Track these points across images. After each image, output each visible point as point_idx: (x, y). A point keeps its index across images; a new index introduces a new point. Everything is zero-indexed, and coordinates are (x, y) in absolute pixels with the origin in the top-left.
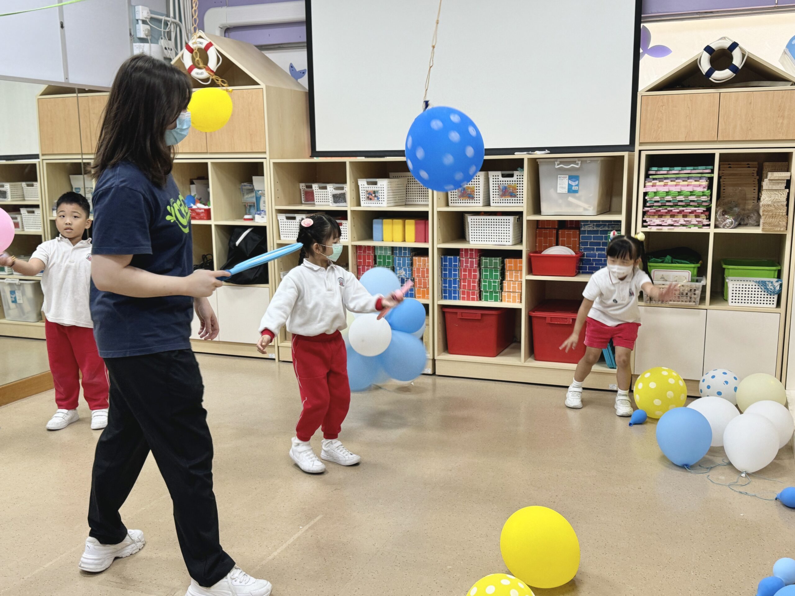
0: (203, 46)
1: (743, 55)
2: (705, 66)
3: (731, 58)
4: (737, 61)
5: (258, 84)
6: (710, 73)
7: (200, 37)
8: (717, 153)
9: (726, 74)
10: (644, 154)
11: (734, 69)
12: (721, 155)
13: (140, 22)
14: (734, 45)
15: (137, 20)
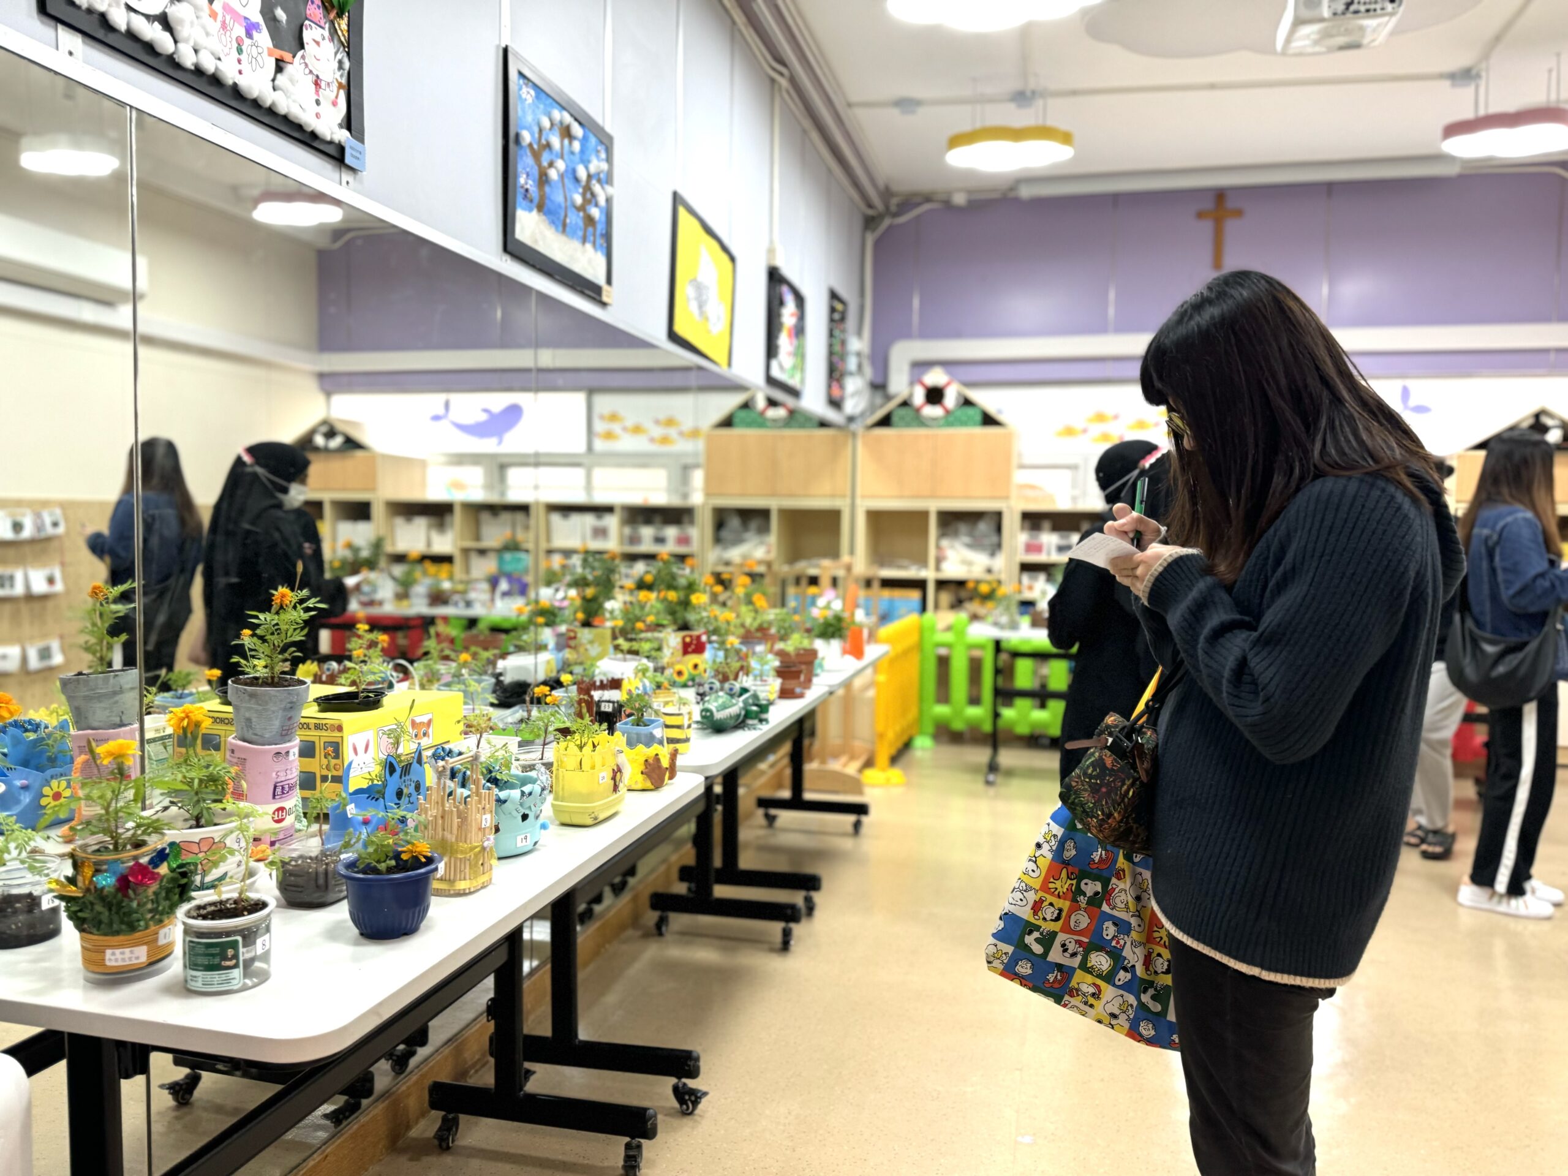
0: (942, 384)
5: (1006, 428)
7: (936, 375)
13: (853, 355)
15: (851, 352)
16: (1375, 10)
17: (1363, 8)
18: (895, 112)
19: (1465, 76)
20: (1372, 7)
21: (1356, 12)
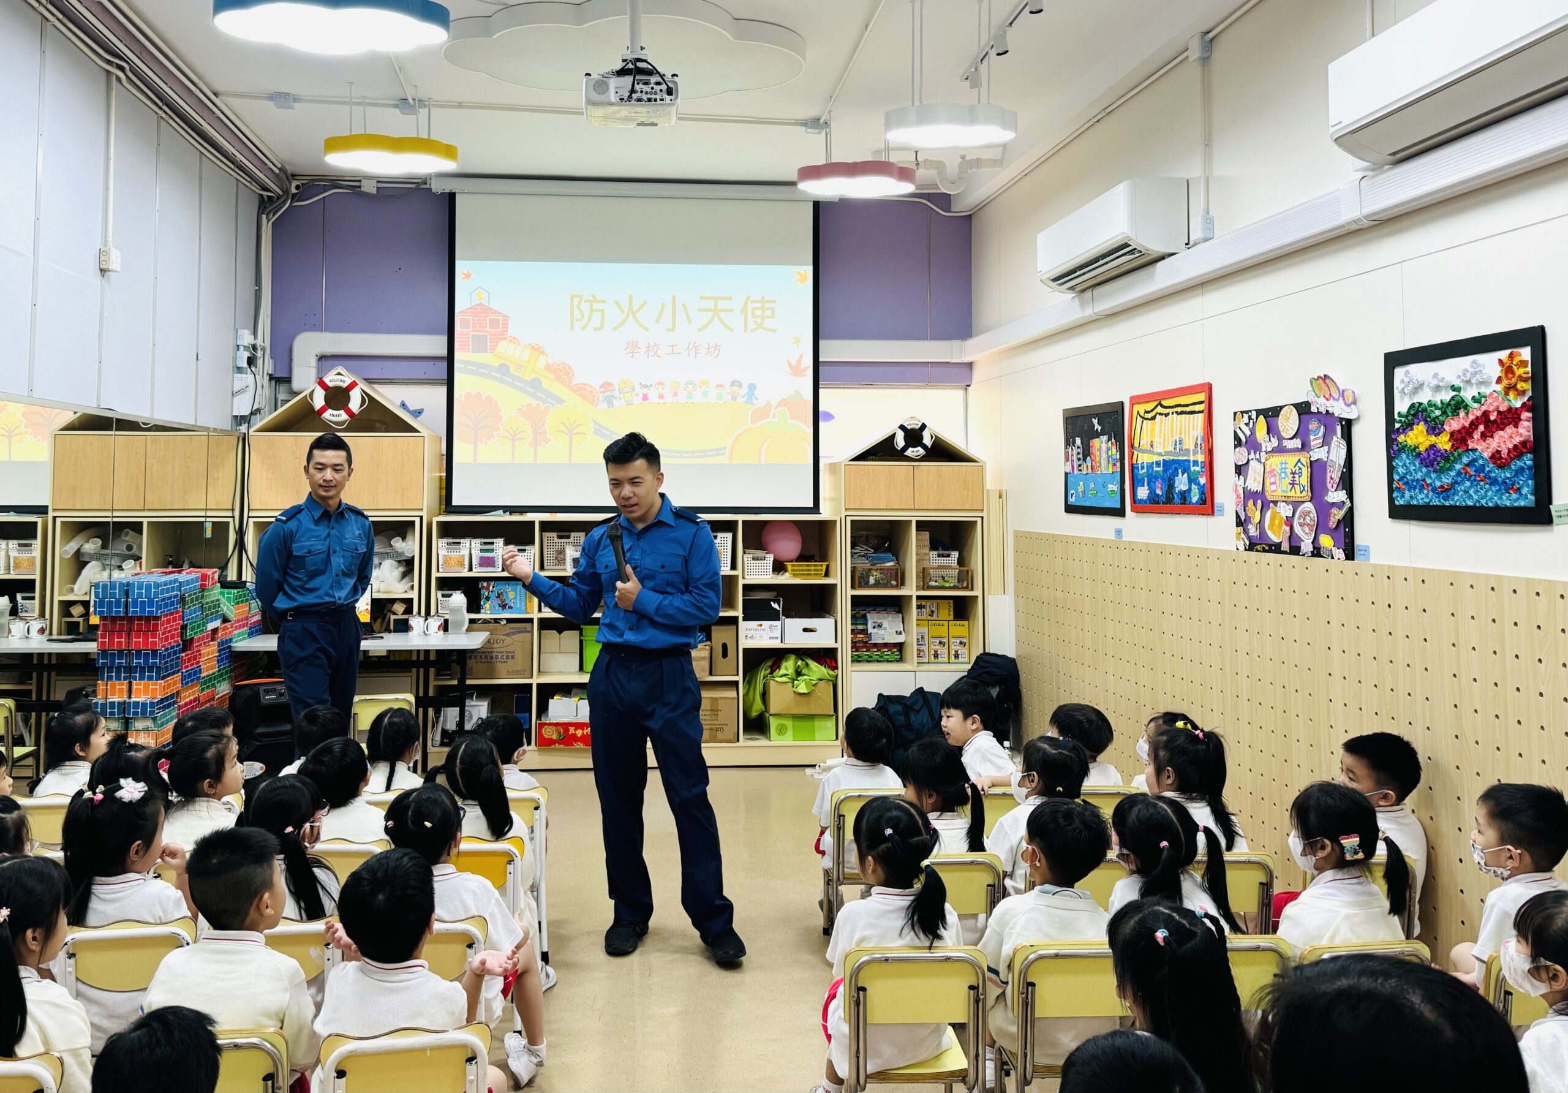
0: (345, 385)
1: (932, 437)
2: (900, 442)
3: (922, 438)
4: (927, 441)
5: (418, 432)
6: (905, 449)
7: (339, 374)
8: (914, 520)
9: (920, 451)
10: (849, 519)
11: (924, 447)
12: (917, 522)
13: (241, 348)
14: (924, 426)
15: (238, 346)
16: (655, 100)
17: (645, 97)
18: (271, 103)
19: (815, 123)
20: (653, 96)
21: (639, 100)
